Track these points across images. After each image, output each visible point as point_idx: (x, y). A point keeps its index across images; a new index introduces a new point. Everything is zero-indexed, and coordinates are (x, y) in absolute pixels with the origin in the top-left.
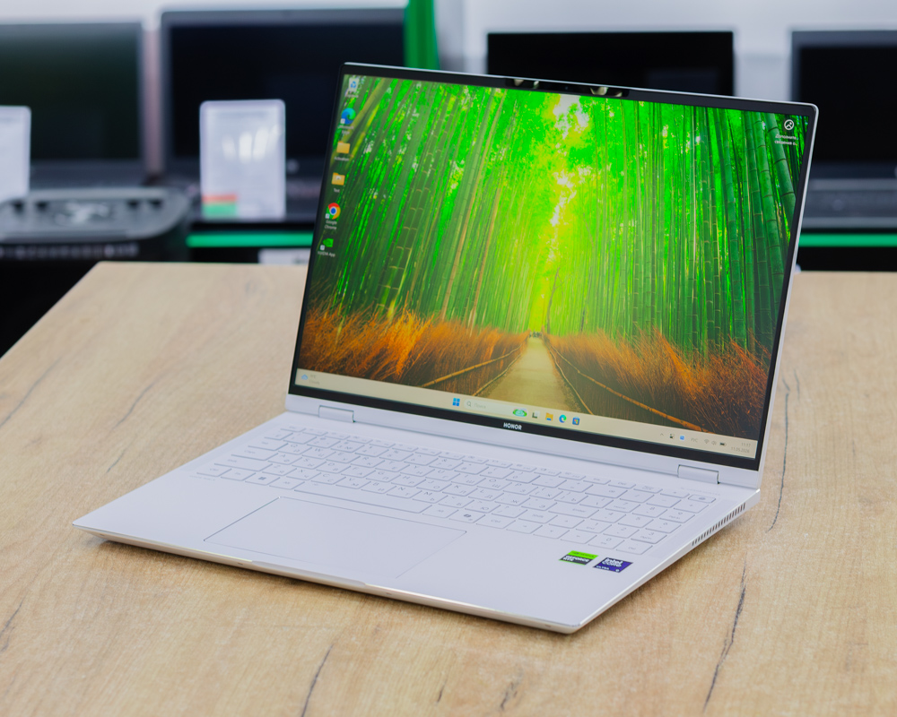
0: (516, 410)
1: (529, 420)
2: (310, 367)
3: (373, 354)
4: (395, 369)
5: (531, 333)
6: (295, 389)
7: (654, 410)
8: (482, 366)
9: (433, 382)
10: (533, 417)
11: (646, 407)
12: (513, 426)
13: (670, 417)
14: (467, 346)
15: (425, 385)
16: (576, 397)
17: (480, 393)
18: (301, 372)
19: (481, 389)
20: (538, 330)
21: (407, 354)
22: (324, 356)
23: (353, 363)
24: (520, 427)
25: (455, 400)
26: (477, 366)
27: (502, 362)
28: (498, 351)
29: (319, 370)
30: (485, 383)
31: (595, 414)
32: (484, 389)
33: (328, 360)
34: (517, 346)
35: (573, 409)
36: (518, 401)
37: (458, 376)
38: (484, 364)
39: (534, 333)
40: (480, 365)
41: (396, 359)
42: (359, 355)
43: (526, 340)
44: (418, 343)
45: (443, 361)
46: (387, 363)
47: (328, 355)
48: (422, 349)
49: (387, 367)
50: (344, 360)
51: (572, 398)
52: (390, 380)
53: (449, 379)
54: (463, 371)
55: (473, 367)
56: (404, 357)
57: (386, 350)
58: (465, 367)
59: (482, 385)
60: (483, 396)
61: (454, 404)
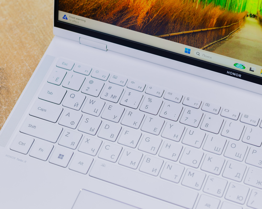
0: (237, 64)
1: (247, 71)
2: (68, 11)
3: (117, 9)
4: (136, 22)
5: (249, 14)
6: (58, 24)
8: (208, 30)
9: (168, 35)
10: (250, 70)
12: (234, 74)
14: (194, 15)
15: (162, 36)
17: (207, 48)
18: (61, 14)
19: (207, 46)
20: (254, 13)
21: (145, 13)
22: (78, 5)
23: (102, 13)
24: (240, 76)
25: (186, 49)
26: (203, 30)
27: (224, 30)
28: (220, 22)
29: (75, 13)
30: (210, 42)
32: (209, 46)
33: (82, 8)
34: (237, 21)
36: (238, 59)
37: (188, 34)
38: (209, 29)
39: (251, 15)
40: (206, 29)
41: (137, 14)
42: (107, 8)
43: (244, 18)
44: (153, 7)
45: (175, 22)
46: (129, 17)
47: (82, 4)
48: (157, 11)
49: (129, 20)
50: (95, 10)
52: (133, 28)
53: (181, 35)
54: (192, 31)
55: (200, 30)
56: (142, 14)
57: (127, 8)
58: (193, 29)
59: (208, 43)
60: (209, 50)
61: (186, 52)
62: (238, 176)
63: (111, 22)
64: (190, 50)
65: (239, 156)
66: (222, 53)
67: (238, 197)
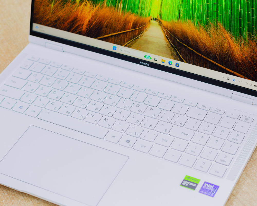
0: (146, 56)
1: (152, 61)
2: (39, 23)
3: (70, 20)
4: (82, 28)
5: (152, 18)
6: (33, 33)
7: (218, 64)
8: (127, 32)
9: (102, 37)
10: (155, 60)
11: (214, 62)
12: (144, 64)
13: (227, 69)
14: (118, 21)
15: (97, 38)
16: (177, 53)
17: (127, 45)
18: (35, 25)
19: (127, 43)
20: (156, 17)
21: (88, 21)
22: (46, 18)
23: (60, 23)
24: (148, 65)
25: (114, 47)
26: (124, 31)
27: (137, 31)
28: (135, 25)
29: (44, 24)
30: (129, 40)
31: (188, 62)
32: (128, 44)
33: (48, 20)
34: (145, 24)
35: (175, 59)
36: (147, 52)
37: (115, 35)
38: (128, 31)
39: (154, 18)
40: (126, 31)
41: (82, 23)
42: (63, 20)
43: (149, 21)
44: (93, 16)
45: (106, 27)
46: (77, 25)
47: (48, 17)
48: (95, 20)
49: (77, 27)
50: (56, 21)
51: (175, 53)
52: (80, 33)
53: (110, 36)
54: (117, 33)
55: (122, 32)
56: (86, 23)
57: (77, 18)
58: (118, 31)
59: (127, 41)
60: (128, 47)
61: (114, 49)
62: (138, 122)
63: (66, 30)
64: (116, 47)
65: (141, 111)
66: (137, 48)
67: (135, 133)
